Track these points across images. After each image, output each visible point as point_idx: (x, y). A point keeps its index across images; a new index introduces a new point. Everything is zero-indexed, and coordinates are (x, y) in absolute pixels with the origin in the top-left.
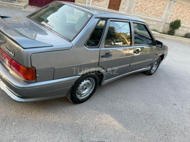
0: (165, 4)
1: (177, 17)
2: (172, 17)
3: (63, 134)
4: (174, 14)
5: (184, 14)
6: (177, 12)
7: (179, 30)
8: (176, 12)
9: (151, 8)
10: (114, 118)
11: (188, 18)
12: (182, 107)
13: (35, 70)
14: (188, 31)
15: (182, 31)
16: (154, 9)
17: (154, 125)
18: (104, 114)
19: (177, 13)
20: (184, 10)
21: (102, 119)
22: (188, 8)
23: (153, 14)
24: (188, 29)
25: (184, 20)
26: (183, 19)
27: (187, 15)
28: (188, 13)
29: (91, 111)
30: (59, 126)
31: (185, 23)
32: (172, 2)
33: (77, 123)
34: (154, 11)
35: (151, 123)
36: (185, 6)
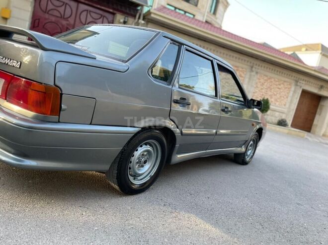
0: (243, 75)
1: (263, 95)
2: (256, 94)
3: (107, 241)
4: (257, 91)
5: (272, 91)
6: (262, 87)
7: (268, 115)
8: (260, 88)
9: (223, 81)
10: (202, 218)
11: (279, 97)
12: (312, 208)
13: (62, 94)
14: (281, 117)
15: (272, 116)
16: (227, 82)
17: (278, 231)
18: (182, 213)
19: (262, 89)
20: (271, 85)
21: (180, 219)
22: (277, 83)
23: (226, 89)
24: (281, 114)
25: (273, 100)
26: (271, 98)
27: (277, 93)
28: (278, 90)
29: (157, 207)
30: (96, 228)
31: (275, 104)
32: (253, 73)
33: (132, 225)
34: (228, 85)
35: (272, 229)
36: (273, 80)
